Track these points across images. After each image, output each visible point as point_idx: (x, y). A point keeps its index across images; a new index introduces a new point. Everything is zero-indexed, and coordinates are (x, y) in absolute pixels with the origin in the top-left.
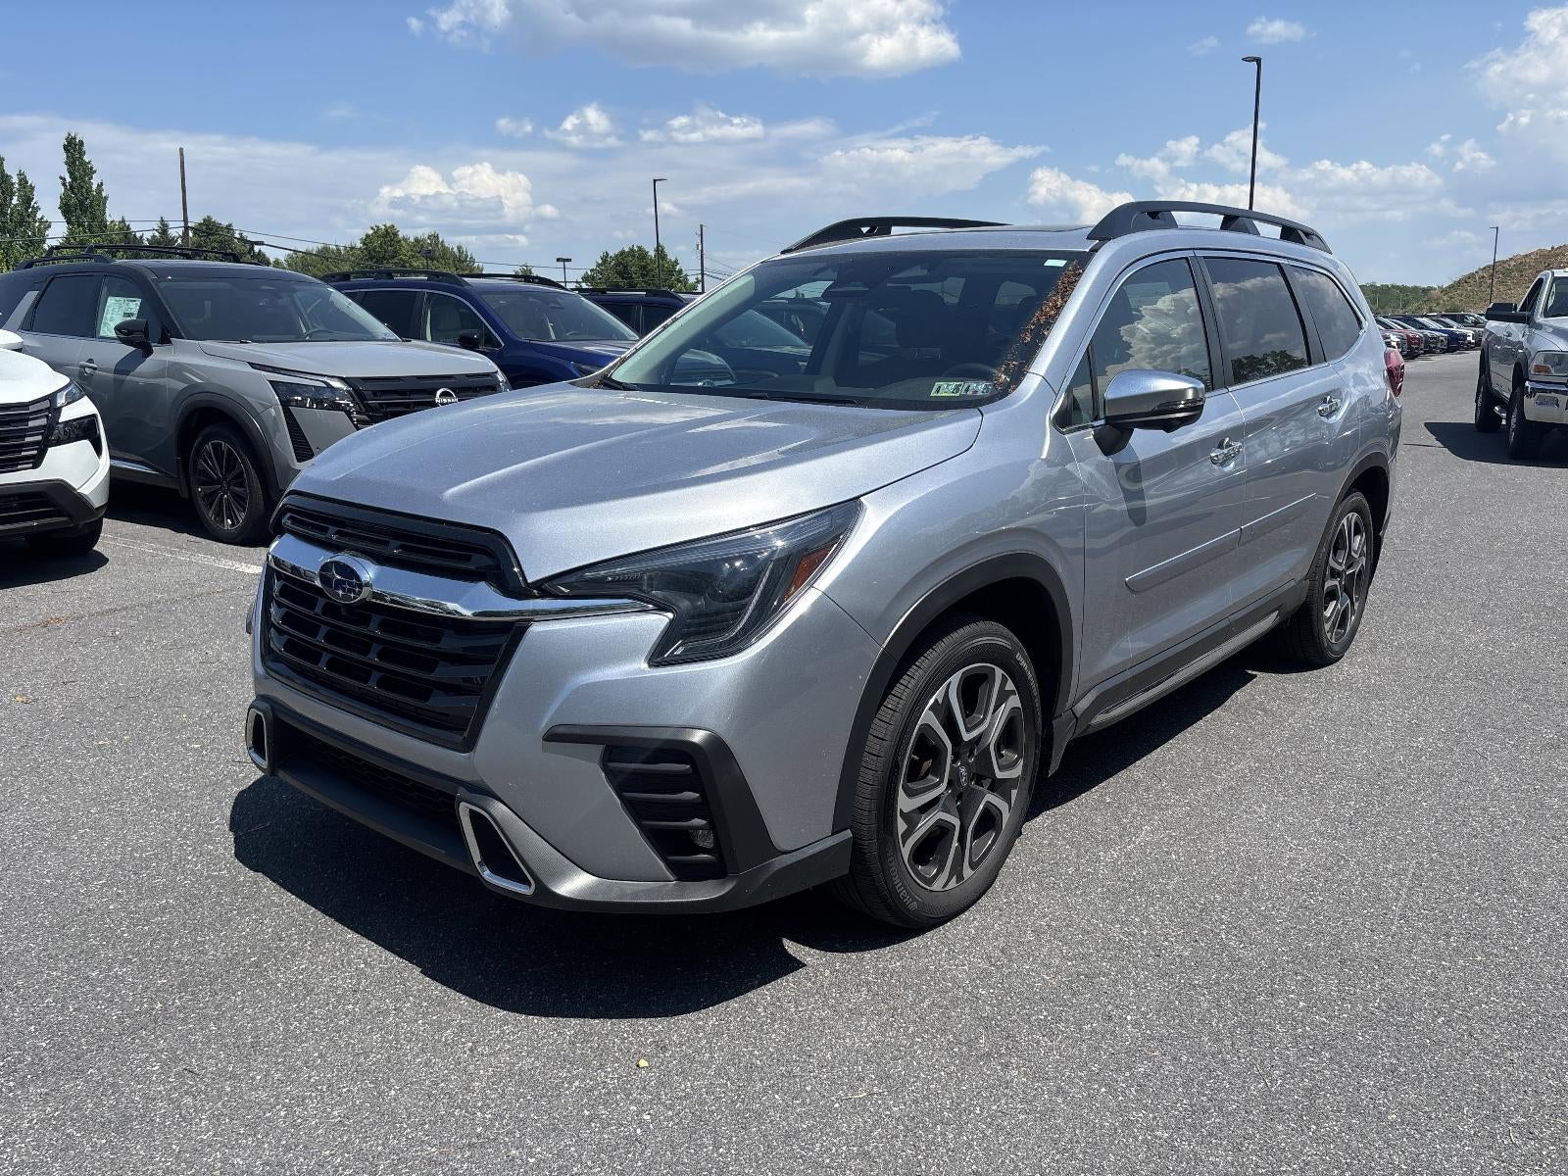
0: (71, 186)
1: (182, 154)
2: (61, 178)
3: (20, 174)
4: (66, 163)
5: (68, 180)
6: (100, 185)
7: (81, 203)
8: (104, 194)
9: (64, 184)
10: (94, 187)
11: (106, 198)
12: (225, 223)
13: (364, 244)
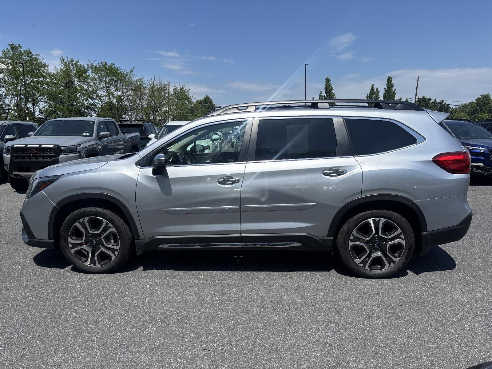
0: (387, 90)
1: (418, 78)
2: (385, 89)
3: (377, 88)
4: (387, 84)
5: (386, 89)
6: (395, 90)
7: (389, 95)
8: (395, 92)
9: (385, 90)
10: (393, 90)
11: (396, 93)
12: (428, 98)
13: (476, 101)
